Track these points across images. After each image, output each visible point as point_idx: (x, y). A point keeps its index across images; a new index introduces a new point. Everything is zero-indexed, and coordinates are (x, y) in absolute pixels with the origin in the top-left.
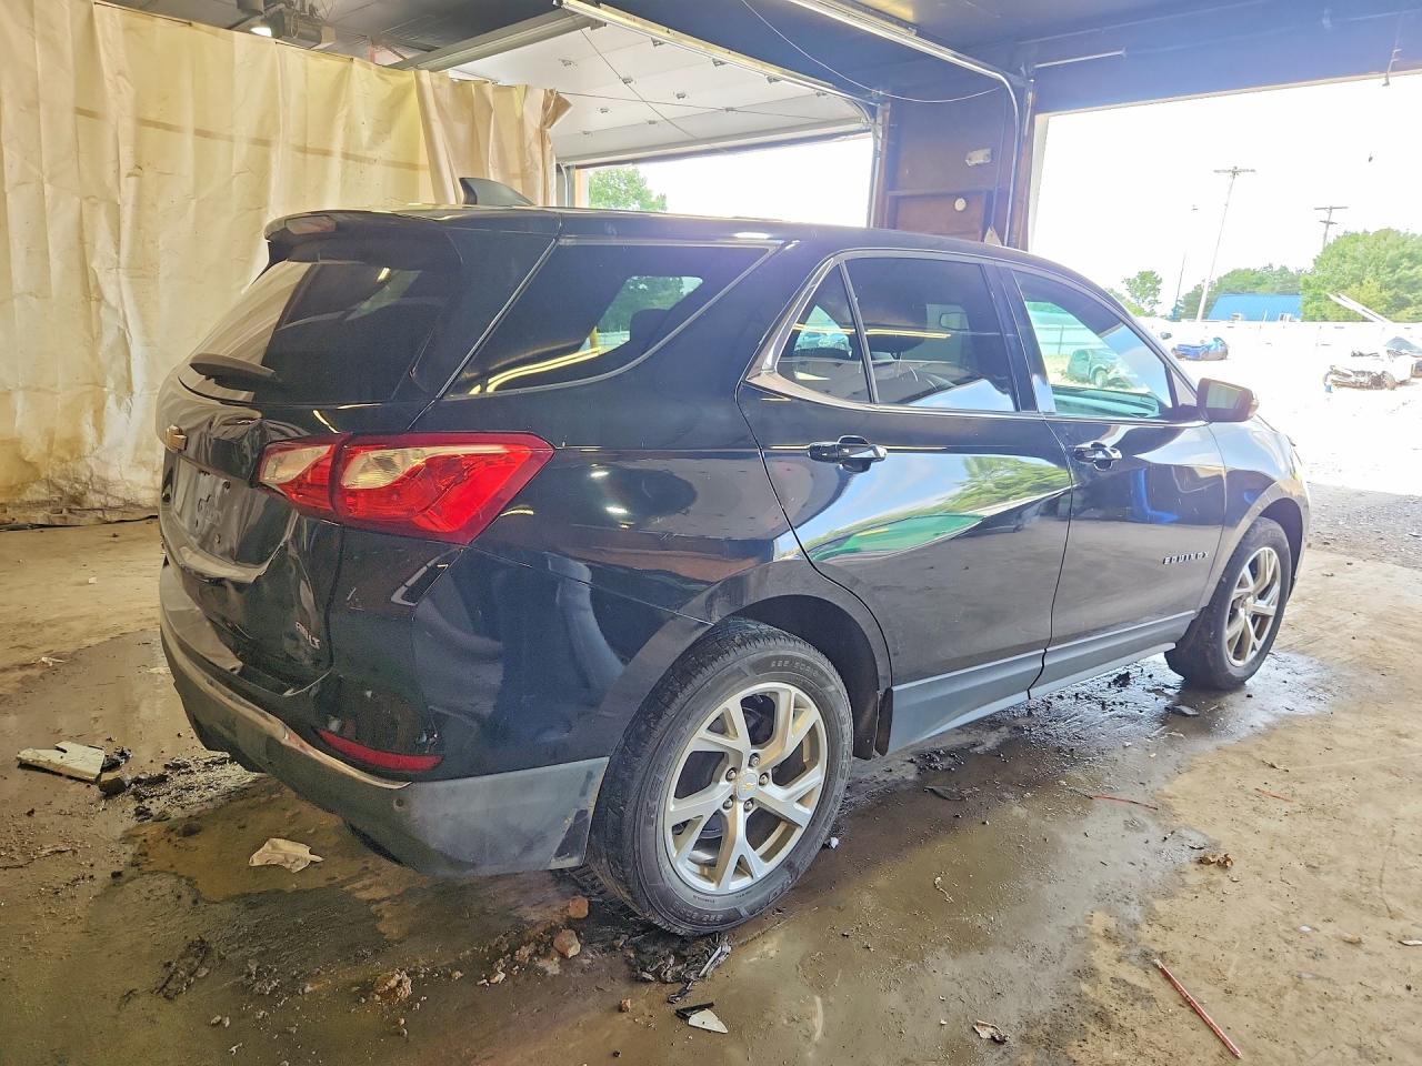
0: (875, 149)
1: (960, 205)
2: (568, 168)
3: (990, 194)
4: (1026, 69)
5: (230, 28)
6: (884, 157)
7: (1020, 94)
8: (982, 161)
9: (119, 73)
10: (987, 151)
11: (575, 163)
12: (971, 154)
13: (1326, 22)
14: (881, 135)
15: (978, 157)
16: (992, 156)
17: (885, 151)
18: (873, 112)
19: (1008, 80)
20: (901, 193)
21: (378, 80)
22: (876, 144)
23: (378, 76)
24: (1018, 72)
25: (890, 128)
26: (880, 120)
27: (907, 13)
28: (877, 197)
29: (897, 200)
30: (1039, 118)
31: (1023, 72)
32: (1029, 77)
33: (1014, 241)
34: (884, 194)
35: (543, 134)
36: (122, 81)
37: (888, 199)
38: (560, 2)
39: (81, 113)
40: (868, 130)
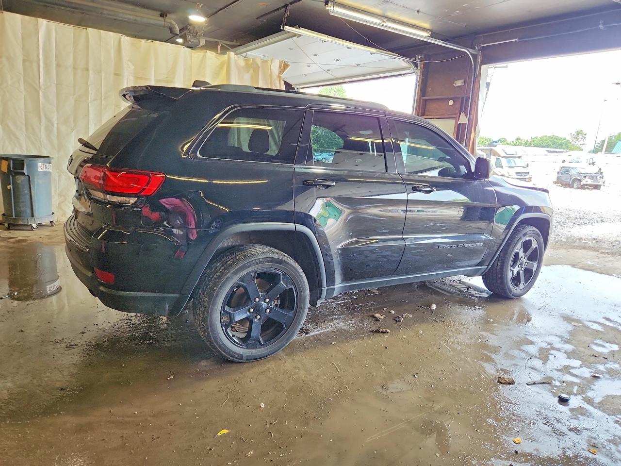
0: (417, 80)
1: (451, 103)
2: (298, 88)
3: (463, 98)
4: (477, 47)
5: (165, 42)
6: (420, 83)
7: (475, 57)
8: (460, 85)
9: (129, 61)
10: (463, 81)
11: (301, 87)
12: (456, 82)
13: (601, 26)
14: (419, 74)
15: (459, 83)
16: (465, 82)
17: (421, 81)
18: (416, 65)
19: (468, 51)
20: (427, 98)
21: (215, 58)
22: (417, 78)
23: (216, 57)
24: (474, 48)
25: (423, 71)
26: (419, 68)
27: (427, 25)
28: (417, 99)
29: (426, 100)
30: (483, 67)
31: (477, 48)
32: (479, 50)
33: (472, 118)
34: (420, 98)
35: (279, 77)
36: (129, 63)
37: (421, 101)
38: (283, 28)
39: (116, 74)
40: (413, 73)
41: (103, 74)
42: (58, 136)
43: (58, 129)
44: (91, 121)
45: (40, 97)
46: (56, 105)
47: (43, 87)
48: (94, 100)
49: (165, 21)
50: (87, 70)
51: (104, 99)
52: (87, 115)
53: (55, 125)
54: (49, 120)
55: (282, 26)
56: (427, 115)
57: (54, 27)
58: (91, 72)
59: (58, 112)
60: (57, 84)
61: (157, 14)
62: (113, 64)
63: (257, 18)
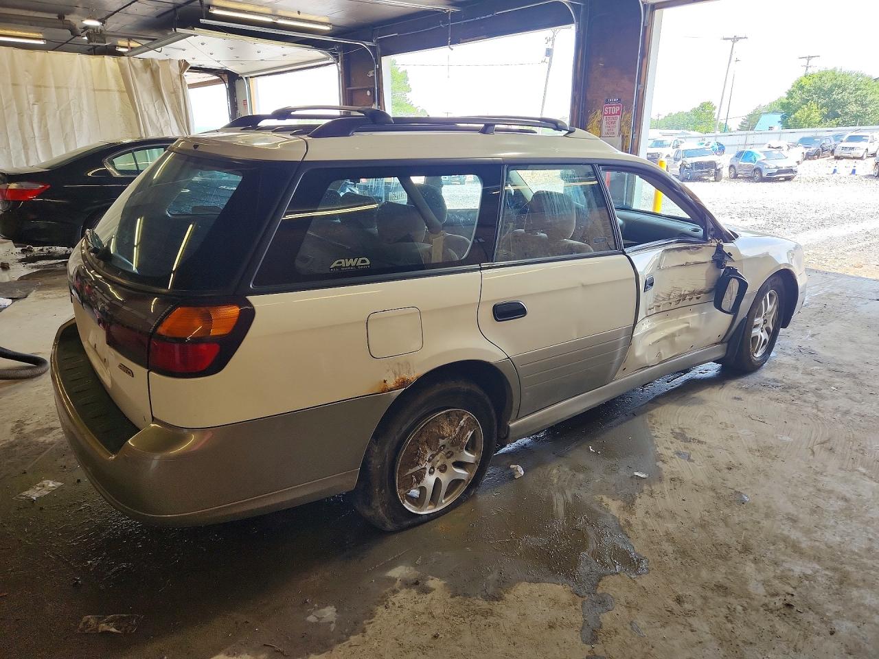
0: (339, 71)
1: (369, 92)
2: (246, 78)
7: (373, 49)
8: (372, 75)
12: (369, 73)
14: (340, 65)
20: (352, 88)
22: (338, 68)
26: (339, 58)
28: (342, 90)
30: (384, 58)
31: (374, 40)
32: (376, 42)
34: (345, 90)
35: (181, 76)
36: (27, 73)
38: (175, 30)
39: (14, 85)
40: (334, 63)
49: (63, 24)
51: (6, 108)
55: (173, 28)
61: (55, 16)
62: (9, 75)
63: (157, 17)
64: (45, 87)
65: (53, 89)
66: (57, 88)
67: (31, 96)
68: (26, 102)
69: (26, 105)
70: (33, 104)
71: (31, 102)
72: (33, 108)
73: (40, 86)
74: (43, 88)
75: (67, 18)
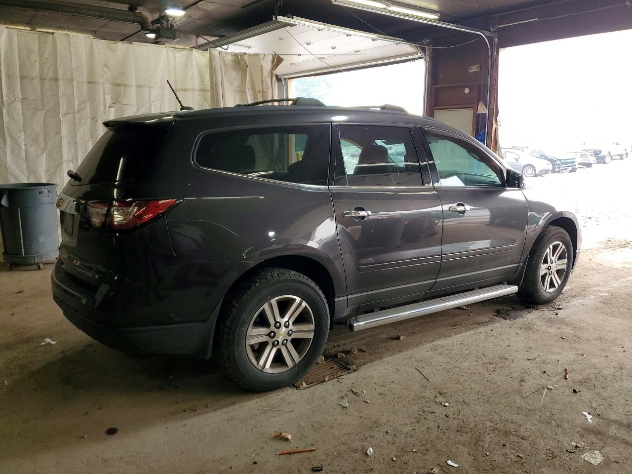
0: (426, 66)
1: (467, 91)
2: (285, 79)
3: (480, 86)
4: (493, 28)
6: (430, 70)
7: (491, 39)
8: (476, 70)
10: (478, 66)
12: (470, 67)
14: (428, 60)
15: (474, 69)
16: (481, 68)
17: (430, 67)
18: (424, 50)
19: (483, 33)
20: (439, 86)
22: (426, 64)
24: (489, 30)
25: (433, 57)
26: (427, 53)
27: (435, 7)
28: (428, 88)
29: (438, 89)
30: (501, 50)
31: (492, 30)
32: (495, 32)
33: (492, 107)
34: (431, 87)
35: (271, 73)
36: (105, 68)
37: (433, 89)
38: (276, 18)
39: (90, 83)
40: (422, 58)
41: (75, 83)
42: (26, 159)
43: (26, 151)
44: (65, 138)
45: (4, 115)
46: (22, 124)
47: (6, 103)
48: (65, 114)
49: (135, 16)
50: (57, 80)
51: (79, 111)
52: (59, 132)
53: (23, 147)
54: (15, 141)
55: (274, 17)
56: (441, 105)
57: (16, 33)
58: (61, 82)
59: (25, 132)
60: (22, 99)
61: (125, 7)
62: (85, 71)
63: (242, 7)
64: (125, 86)
65: (134, 89)
66: (139, 87)
67: (108, 97)
68: (102, 104)
69: (102, 108)
70: (110, 107)
71: (108, 105)
72: (109, 111)
73: (120, 85)
74: (122, 87)
75: (139, 10)
